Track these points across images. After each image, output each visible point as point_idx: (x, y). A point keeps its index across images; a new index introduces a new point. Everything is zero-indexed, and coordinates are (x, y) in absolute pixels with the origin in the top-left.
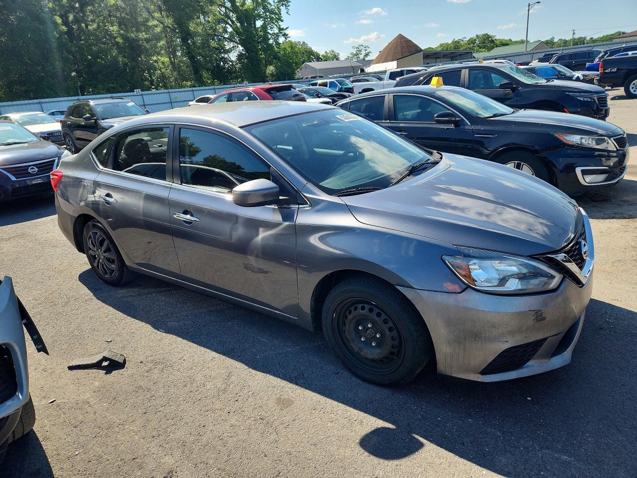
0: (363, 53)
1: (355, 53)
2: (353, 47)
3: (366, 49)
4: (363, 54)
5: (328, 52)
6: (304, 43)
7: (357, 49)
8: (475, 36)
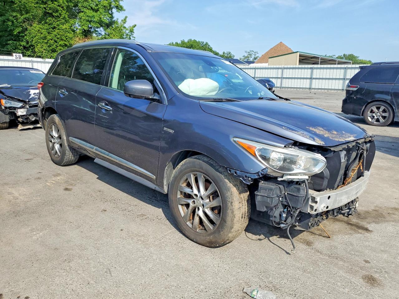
0: (253, 56)
1: (246, 55)
2: (246, 52)
3: (255, 54)
4: (253, 58)
5: (226, 52)
6: (207, 43)
7: (249, 53)
8: (343, 55)
